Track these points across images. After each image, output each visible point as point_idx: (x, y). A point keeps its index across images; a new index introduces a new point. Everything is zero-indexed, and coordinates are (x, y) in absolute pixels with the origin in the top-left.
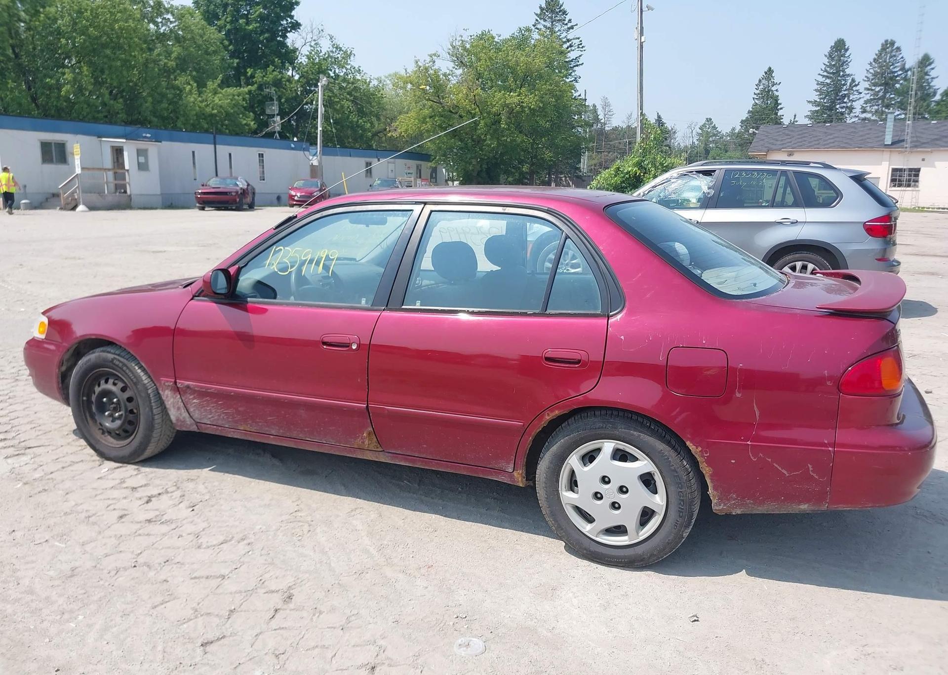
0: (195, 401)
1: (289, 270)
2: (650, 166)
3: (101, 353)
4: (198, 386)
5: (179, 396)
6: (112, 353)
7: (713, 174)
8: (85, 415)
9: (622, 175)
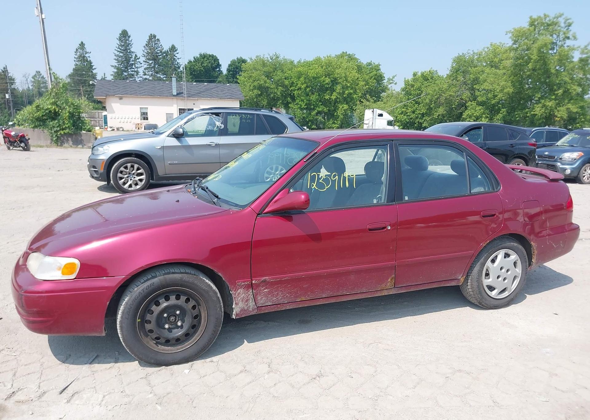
0: (266, 290)
1: (326, 188)
2: (64, 105)
3: (165, 276)
4: (273, 279)
5: (251, 291)
6: (178, 273)
7: (220, 115)
8: (140, 334)
9: (43, 111)
